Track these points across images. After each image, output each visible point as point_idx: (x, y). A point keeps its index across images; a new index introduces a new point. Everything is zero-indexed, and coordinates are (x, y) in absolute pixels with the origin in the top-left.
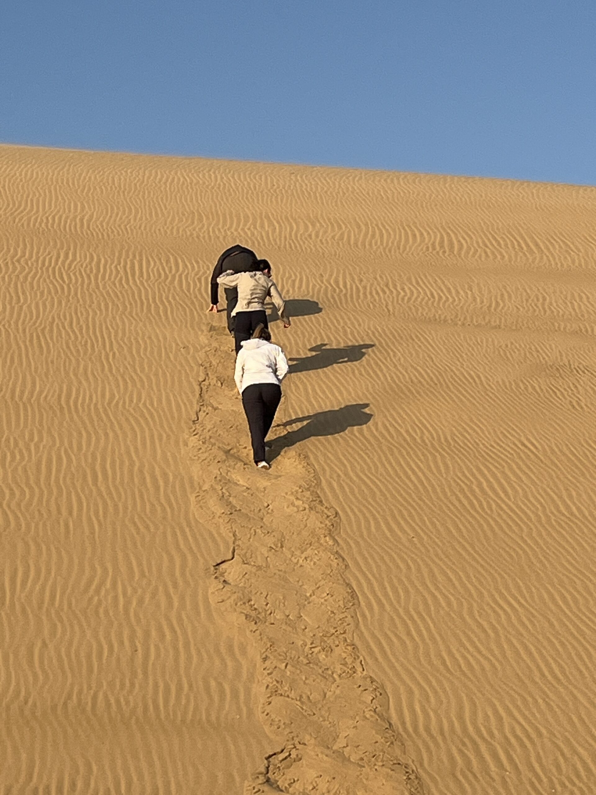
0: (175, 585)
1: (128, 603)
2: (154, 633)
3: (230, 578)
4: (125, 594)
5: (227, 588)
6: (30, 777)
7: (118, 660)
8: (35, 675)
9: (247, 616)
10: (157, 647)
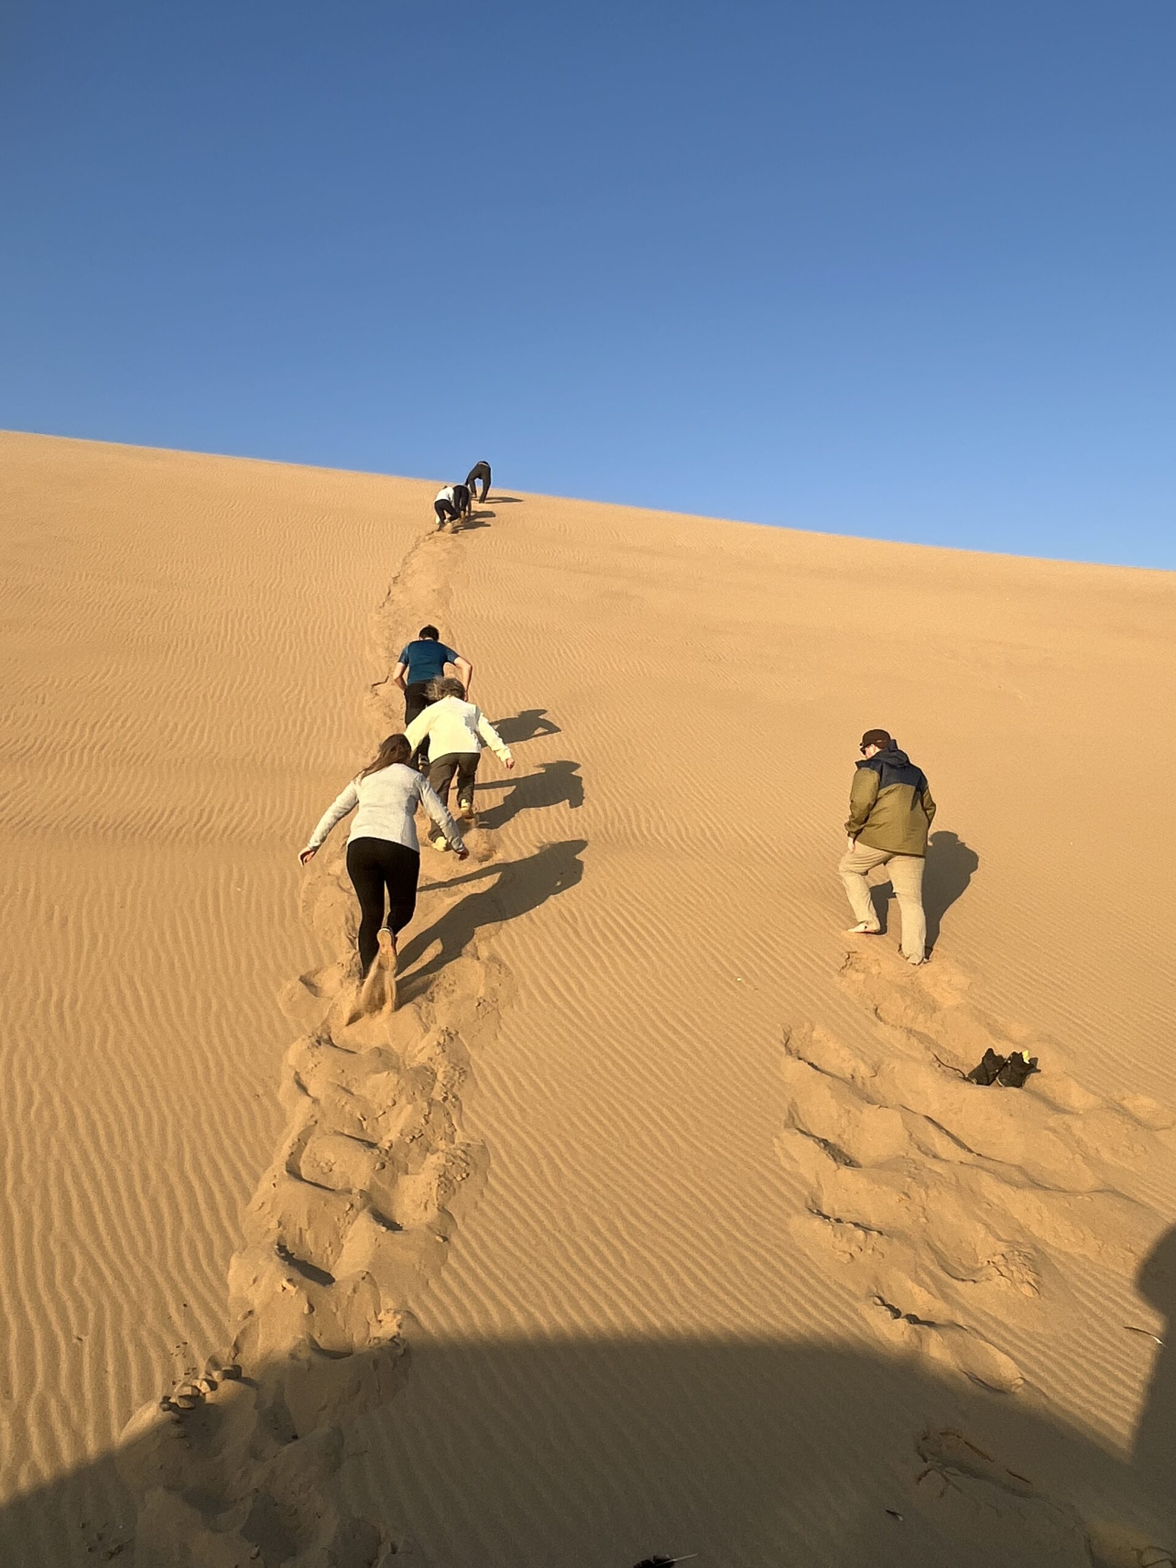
0: (342, 695)
1: (306, 703)
2: (319, 721)
3: (381, 693)
4: (306, 697)
5: (377, 697)
6: (203, 800)
7: (290, 735)
8: (228, 741)
9: (385, 714)
10: (318, 729)
